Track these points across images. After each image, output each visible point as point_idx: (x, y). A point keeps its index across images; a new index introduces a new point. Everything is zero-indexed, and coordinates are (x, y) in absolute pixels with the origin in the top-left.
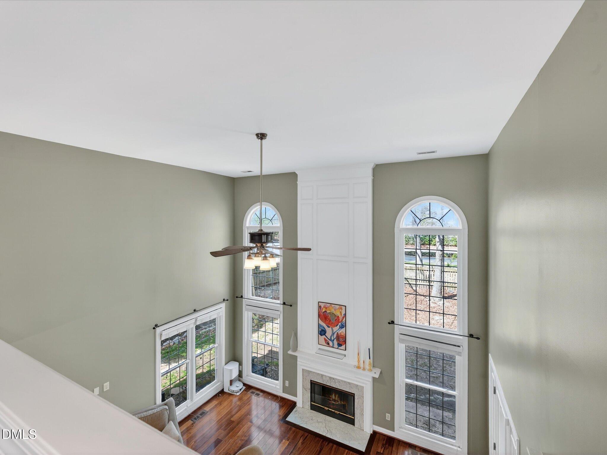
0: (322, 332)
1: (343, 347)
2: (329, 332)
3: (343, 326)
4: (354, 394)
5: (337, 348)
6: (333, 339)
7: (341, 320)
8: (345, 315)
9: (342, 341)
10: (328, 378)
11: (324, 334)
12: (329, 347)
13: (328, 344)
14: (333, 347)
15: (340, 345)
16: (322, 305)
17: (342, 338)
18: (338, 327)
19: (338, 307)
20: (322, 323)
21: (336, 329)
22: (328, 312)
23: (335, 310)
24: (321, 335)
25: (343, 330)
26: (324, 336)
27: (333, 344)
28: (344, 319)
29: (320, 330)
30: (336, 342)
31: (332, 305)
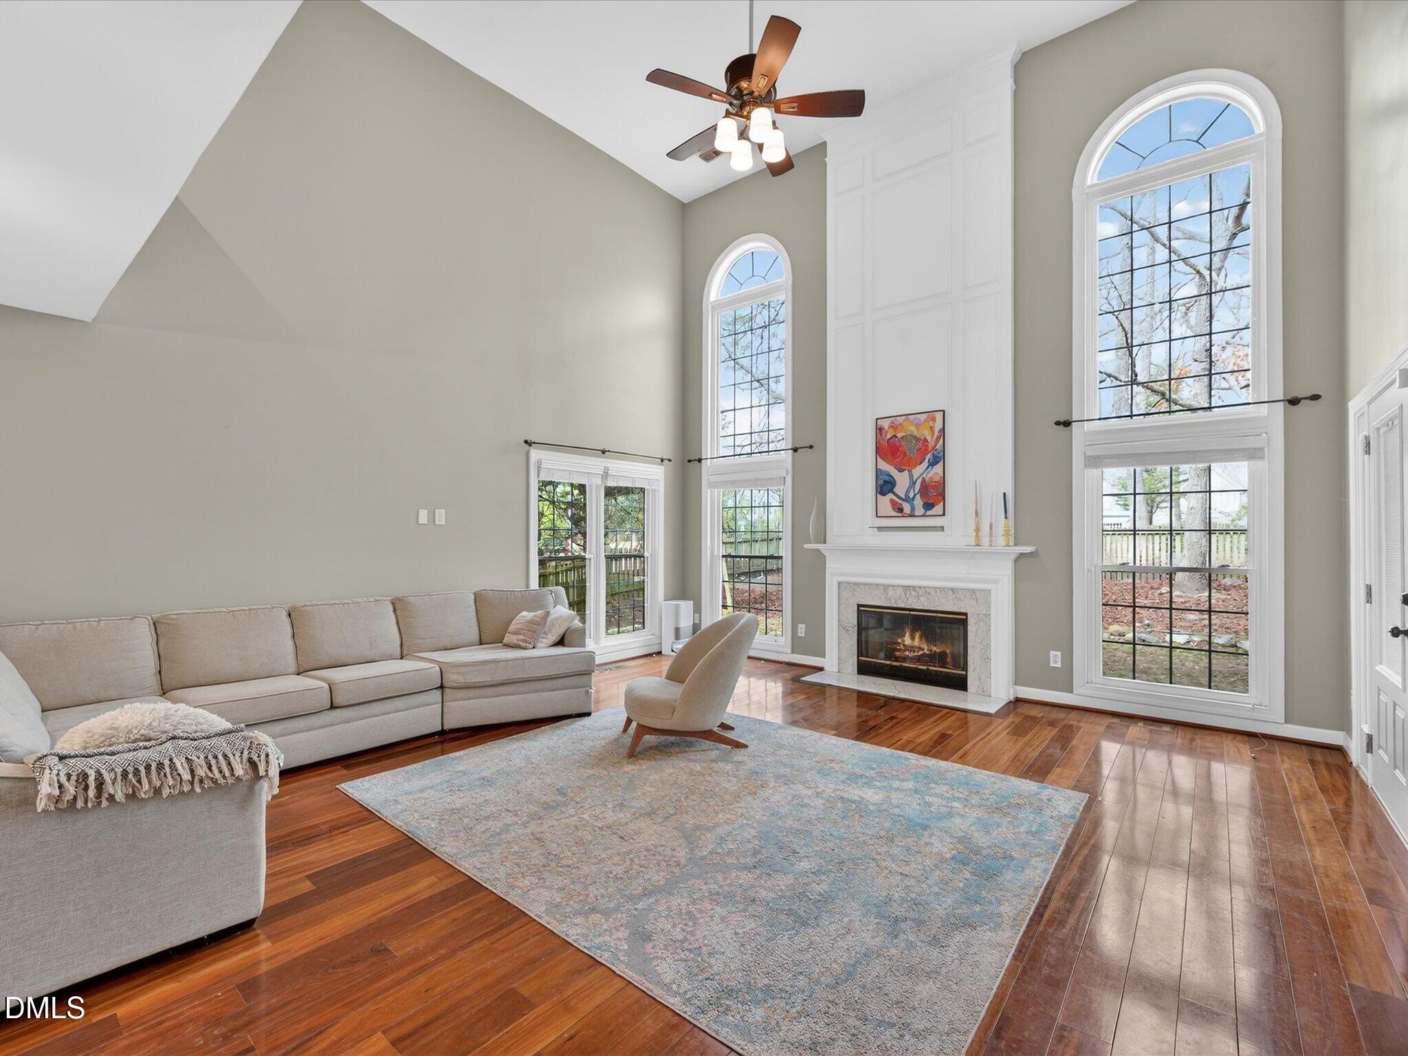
0: (885, 486)
1: (938, 509)
2: (902, 481)
3: (939, 458)
4: (966, 614)
5: (923, 516)
6: (911, 495)
7: (931, 444)
8: (943, 430)
9: (934, 495)
10: (900, 590)
11: (891, 491)
12: (903, 516)
13: (901, 510)
14: (912, 516)
15: (928, 506)
16: (885, 424)
17: (935, 487)
18: (925, 464)
19: (923, 417)
20: (884, 466)
21: (918, 471)
22: (900, 435)
23: (917, 426)
24: (883, 494)
25: (938, 468)
26: (891, 496)
27: (913, 509)
28: (941, 442)
29: (881, 482)
30: (918, 502)
31: (909, 416)
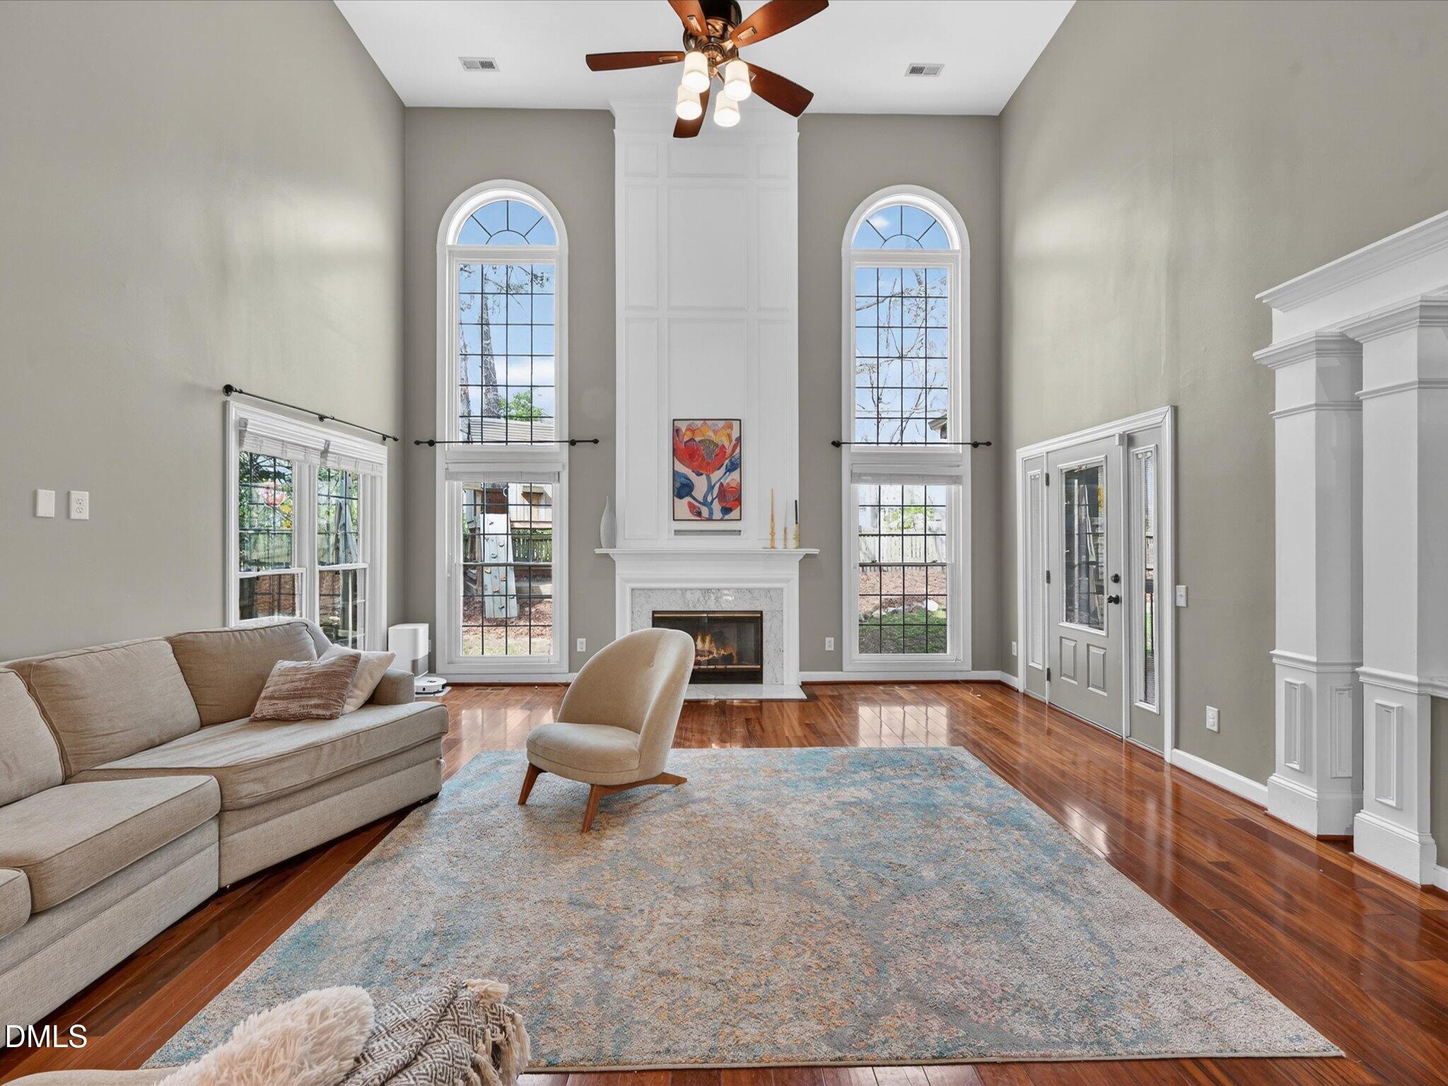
0: (682, 489)
1: (734, 514)
2: (700, 484)
3: (735, 466)
4: (761, 612)
5: (722, 520)
6: (709, 499)
7: (729, 451)
8: (739, 439)
9: (731, 500)
10: (698, 594)
11: (689, 494)
12: (701, 520)
13: (699, 514)
14: (710, 519)
15: (726, 510)
16: (683, 426)
17: (732, 493)
18: (723, 469)
19: (721, 424)
20: (681, 468)
21: (716, 476)
22: (697, 439)
23: (715, 432)
24: (681, 497)
25: (735, 474)
26: (688, 499)
27: (711, 513)
28: (738, 448)
29: (678, 485)
30: (717, 506)
31: (707, 421)
